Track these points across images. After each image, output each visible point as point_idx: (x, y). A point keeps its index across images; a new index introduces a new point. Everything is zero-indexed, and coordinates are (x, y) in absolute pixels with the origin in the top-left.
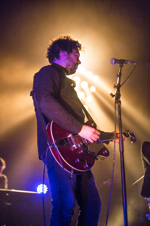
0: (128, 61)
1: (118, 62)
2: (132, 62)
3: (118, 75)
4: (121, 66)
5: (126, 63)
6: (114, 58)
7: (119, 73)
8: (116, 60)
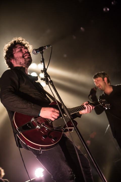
0: (45, 46)
1: (38, 50)
2: (48, 46)
3: (41, 61)
4: (42, 53)
5: (44, 49)
6: (34, 49)
7: (42, 59)
8: (36, 50)
